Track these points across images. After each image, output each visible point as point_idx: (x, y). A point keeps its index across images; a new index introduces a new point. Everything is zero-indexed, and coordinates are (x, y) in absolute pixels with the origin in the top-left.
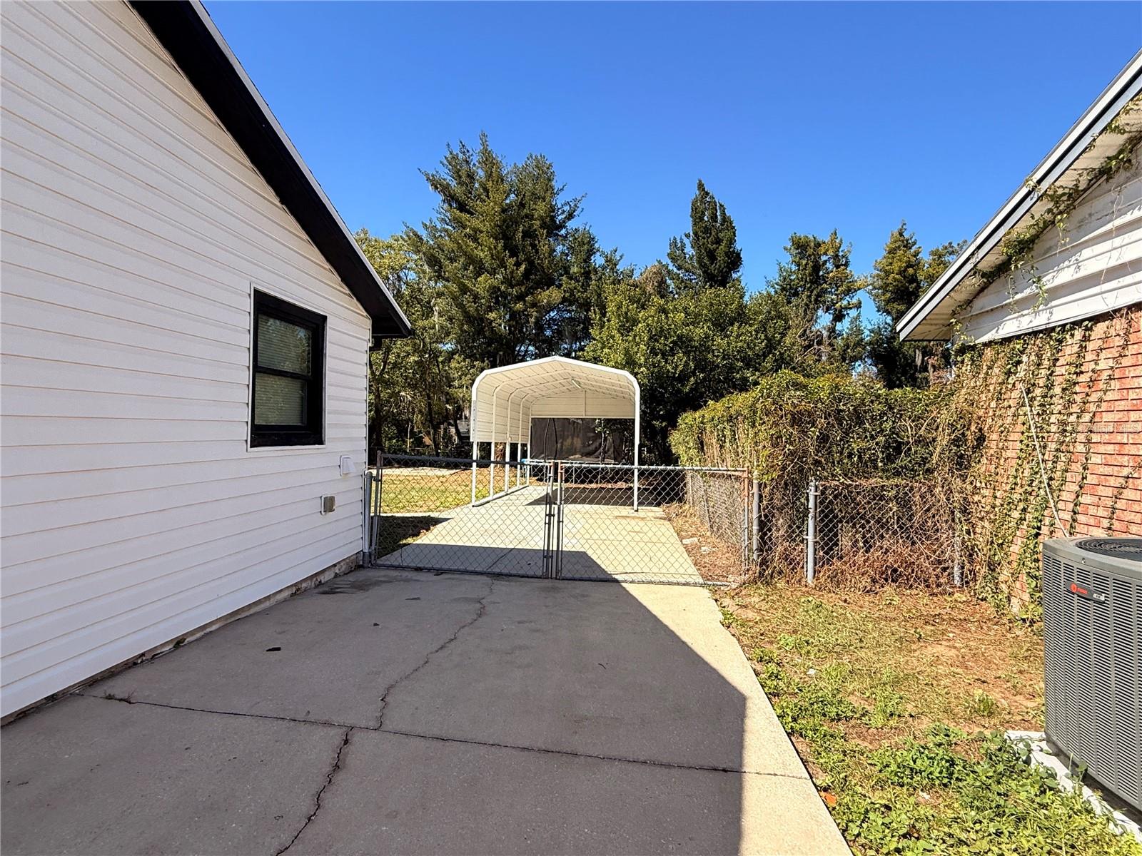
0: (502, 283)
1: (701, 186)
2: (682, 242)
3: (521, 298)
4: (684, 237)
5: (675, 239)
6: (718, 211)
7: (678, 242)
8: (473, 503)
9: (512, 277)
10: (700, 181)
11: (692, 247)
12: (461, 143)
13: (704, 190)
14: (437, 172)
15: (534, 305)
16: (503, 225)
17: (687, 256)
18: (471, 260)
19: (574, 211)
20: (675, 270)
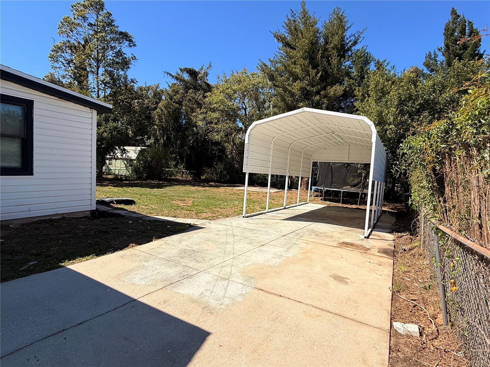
0: (308, 85)
1: (454, 12)
2: (435, 54)
3: (318, 93)
4: (437, 50)
5: (430, 53)
6: (467, 27)
7: (432, 54)
8: (244, 215)
9: (313, 81)
10: (453, 9)
11: (444, 55)
12: (291, 10)
13: (456, 14)
14: (279, 31)
15: (325, 96)
16: (310, 51)
17: (439, 63)
18: (292, 74)
19: (358, 40)
20: (428, 72)
